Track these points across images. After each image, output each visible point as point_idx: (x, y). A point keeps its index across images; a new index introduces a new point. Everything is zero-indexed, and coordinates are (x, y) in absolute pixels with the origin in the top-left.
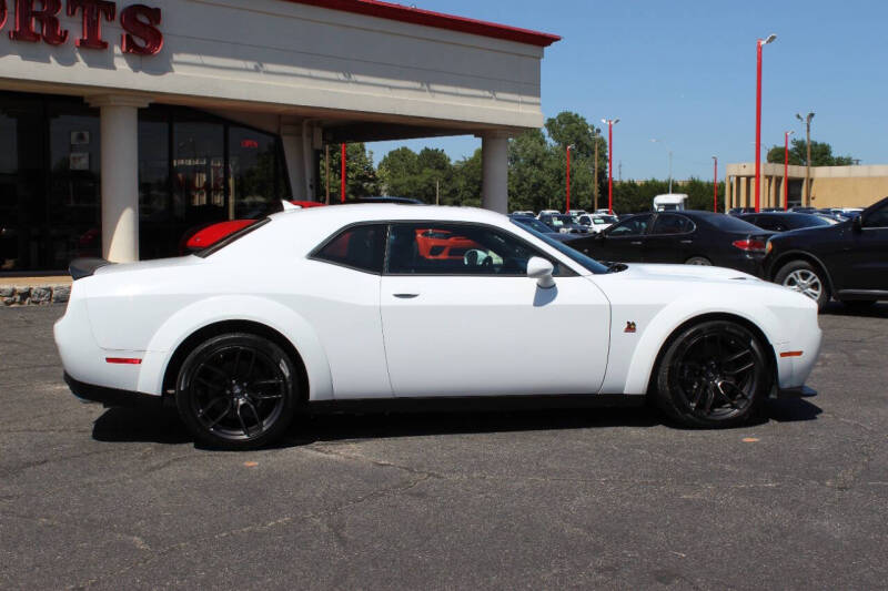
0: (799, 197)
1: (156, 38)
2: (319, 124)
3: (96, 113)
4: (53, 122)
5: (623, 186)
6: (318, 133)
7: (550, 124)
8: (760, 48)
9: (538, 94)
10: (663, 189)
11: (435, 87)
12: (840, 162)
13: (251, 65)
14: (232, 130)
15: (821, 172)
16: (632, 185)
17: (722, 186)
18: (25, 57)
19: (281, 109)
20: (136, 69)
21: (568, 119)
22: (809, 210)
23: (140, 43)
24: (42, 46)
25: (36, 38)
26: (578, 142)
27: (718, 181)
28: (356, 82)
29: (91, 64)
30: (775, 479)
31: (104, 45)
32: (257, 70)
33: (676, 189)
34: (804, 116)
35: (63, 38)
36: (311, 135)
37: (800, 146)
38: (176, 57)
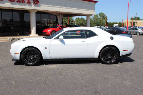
0: (135, 25)
1: (38, 2)
2: (63, 14)
3: (30, 13)
4: (24, 14)
5: (110, 23)
6: (63, 16)
7: (99, 14)
8: (128, 3)
9: (95, 10)
10: (115, 24)
11: (80, 9)
12: (141, 20)
13: (52, 6)
14: (50, 15)
15: (138, 21)
16: (111, 23)
17: (124, 23)
18: (19, 5)
19: (57, 12)
20: (35, 6)
21: (102, 13)
22: (136, 27)
23: (36, 2)
24: (21, 3)
25: (20, 2)
26: (103, 17)
27: (123, 22)
28: (68, 8)
29: (29, 6)
30: (120, 73)
31: (30, 3)
32: (53, 7)
33: (117, 24)
34: (136, 13)
35: (24, 2)
36: (62, 16)
37: (135, 17)
38: (41, 5)
